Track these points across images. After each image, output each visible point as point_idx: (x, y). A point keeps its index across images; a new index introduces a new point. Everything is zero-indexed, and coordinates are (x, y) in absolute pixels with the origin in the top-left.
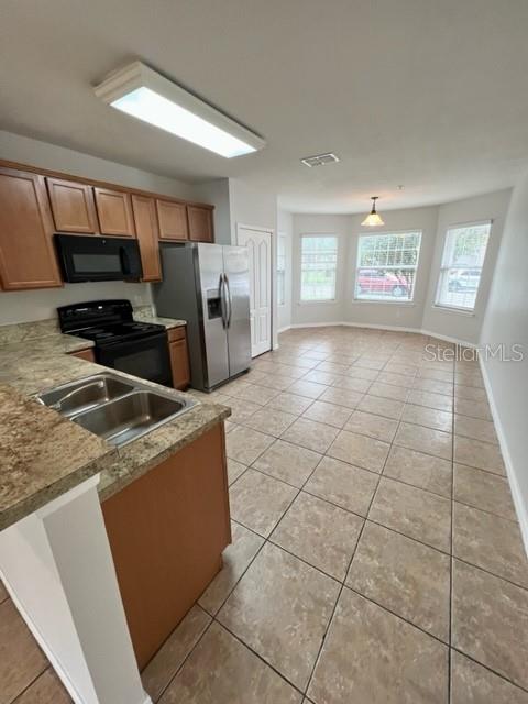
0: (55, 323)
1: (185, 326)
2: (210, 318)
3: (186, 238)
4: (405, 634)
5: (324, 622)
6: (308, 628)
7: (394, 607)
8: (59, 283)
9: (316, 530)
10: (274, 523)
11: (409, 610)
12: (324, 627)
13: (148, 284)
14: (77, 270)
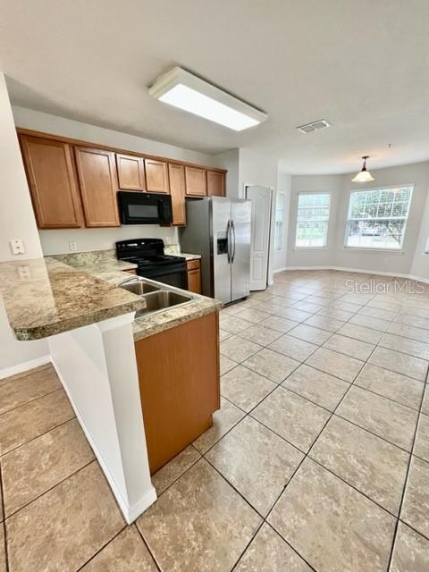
0: (114, 252)
1: (200, 259)
2: (218, 253)
3: (205, 194)
4: (357, 500)
5: (287, 476)
6: (273, 477)
7: (349, 480)
8: (119, 224)
9: (289, 414)
10: (254, 404)
11: (363, 485)
12: (286, 479)
13: (176, 228)
14: (131, 215)
